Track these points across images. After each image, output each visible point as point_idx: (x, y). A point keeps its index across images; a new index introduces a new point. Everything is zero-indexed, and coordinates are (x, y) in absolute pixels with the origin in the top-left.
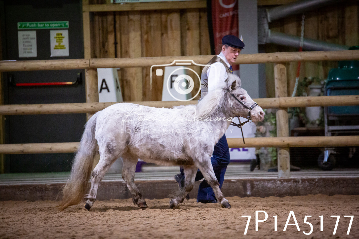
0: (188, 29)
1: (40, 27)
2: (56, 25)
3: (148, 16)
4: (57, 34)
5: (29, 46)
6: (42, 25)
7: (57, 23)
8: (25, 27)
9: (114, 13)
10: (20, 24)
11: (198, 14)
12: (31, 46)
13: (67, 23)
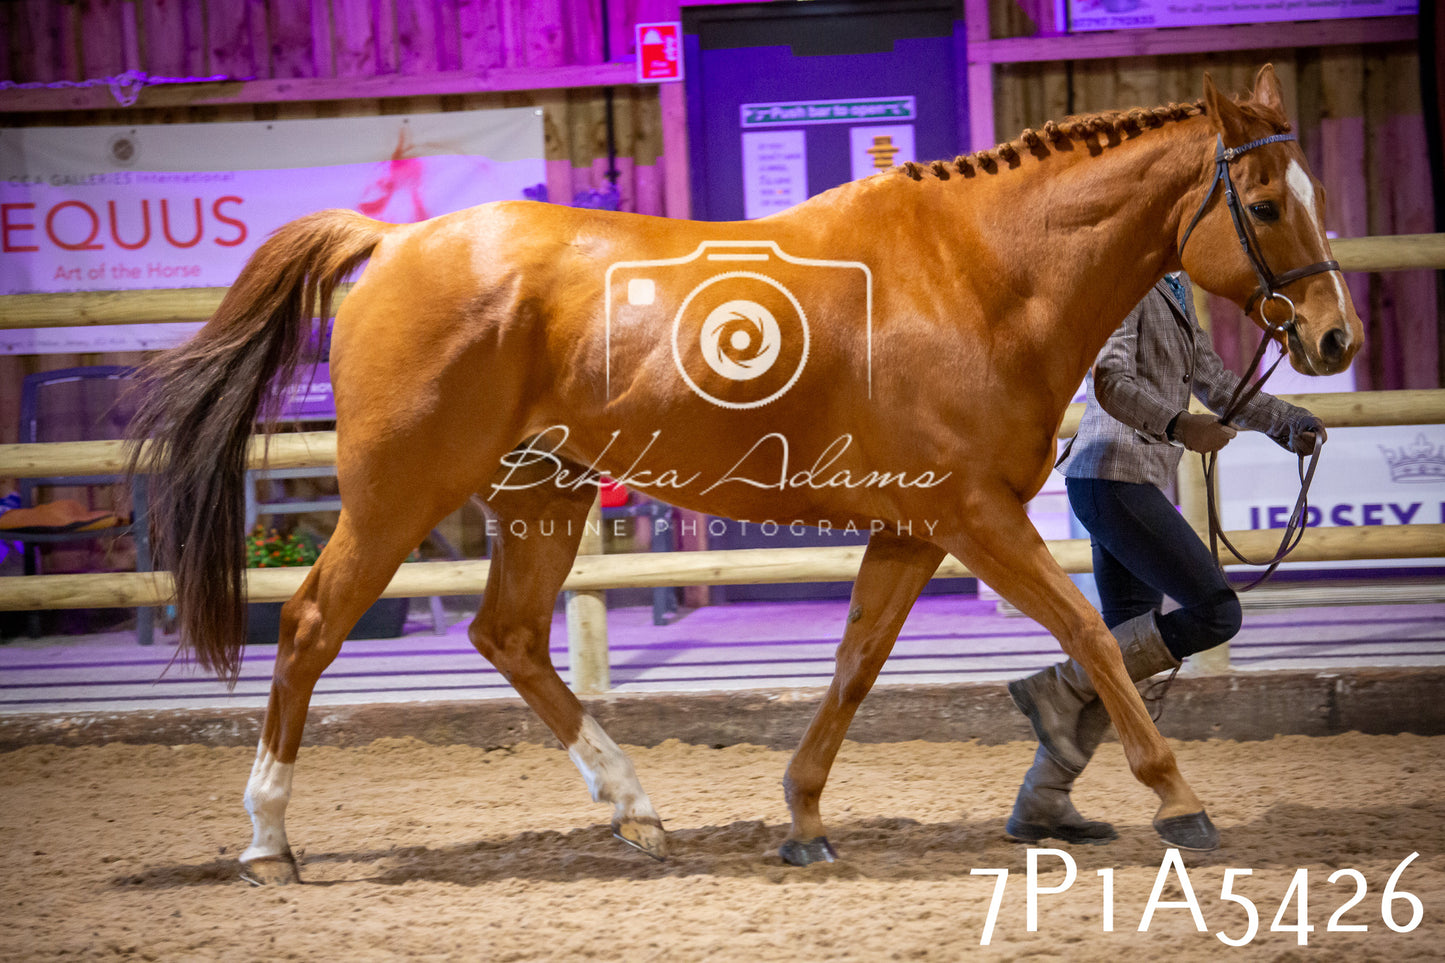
0: (1325, 114)
1: (818, 118)
2: (871, 110)
3: (1183, 75)
4: (877, 141)
5: (781, 181)
6: (823, 112)
7: (875, 104)
8: (767, 118)
9: (1069, 67)
10: (751, 109)
11: (1358, 63)
12: (787, 181)
13: (909, 103)
